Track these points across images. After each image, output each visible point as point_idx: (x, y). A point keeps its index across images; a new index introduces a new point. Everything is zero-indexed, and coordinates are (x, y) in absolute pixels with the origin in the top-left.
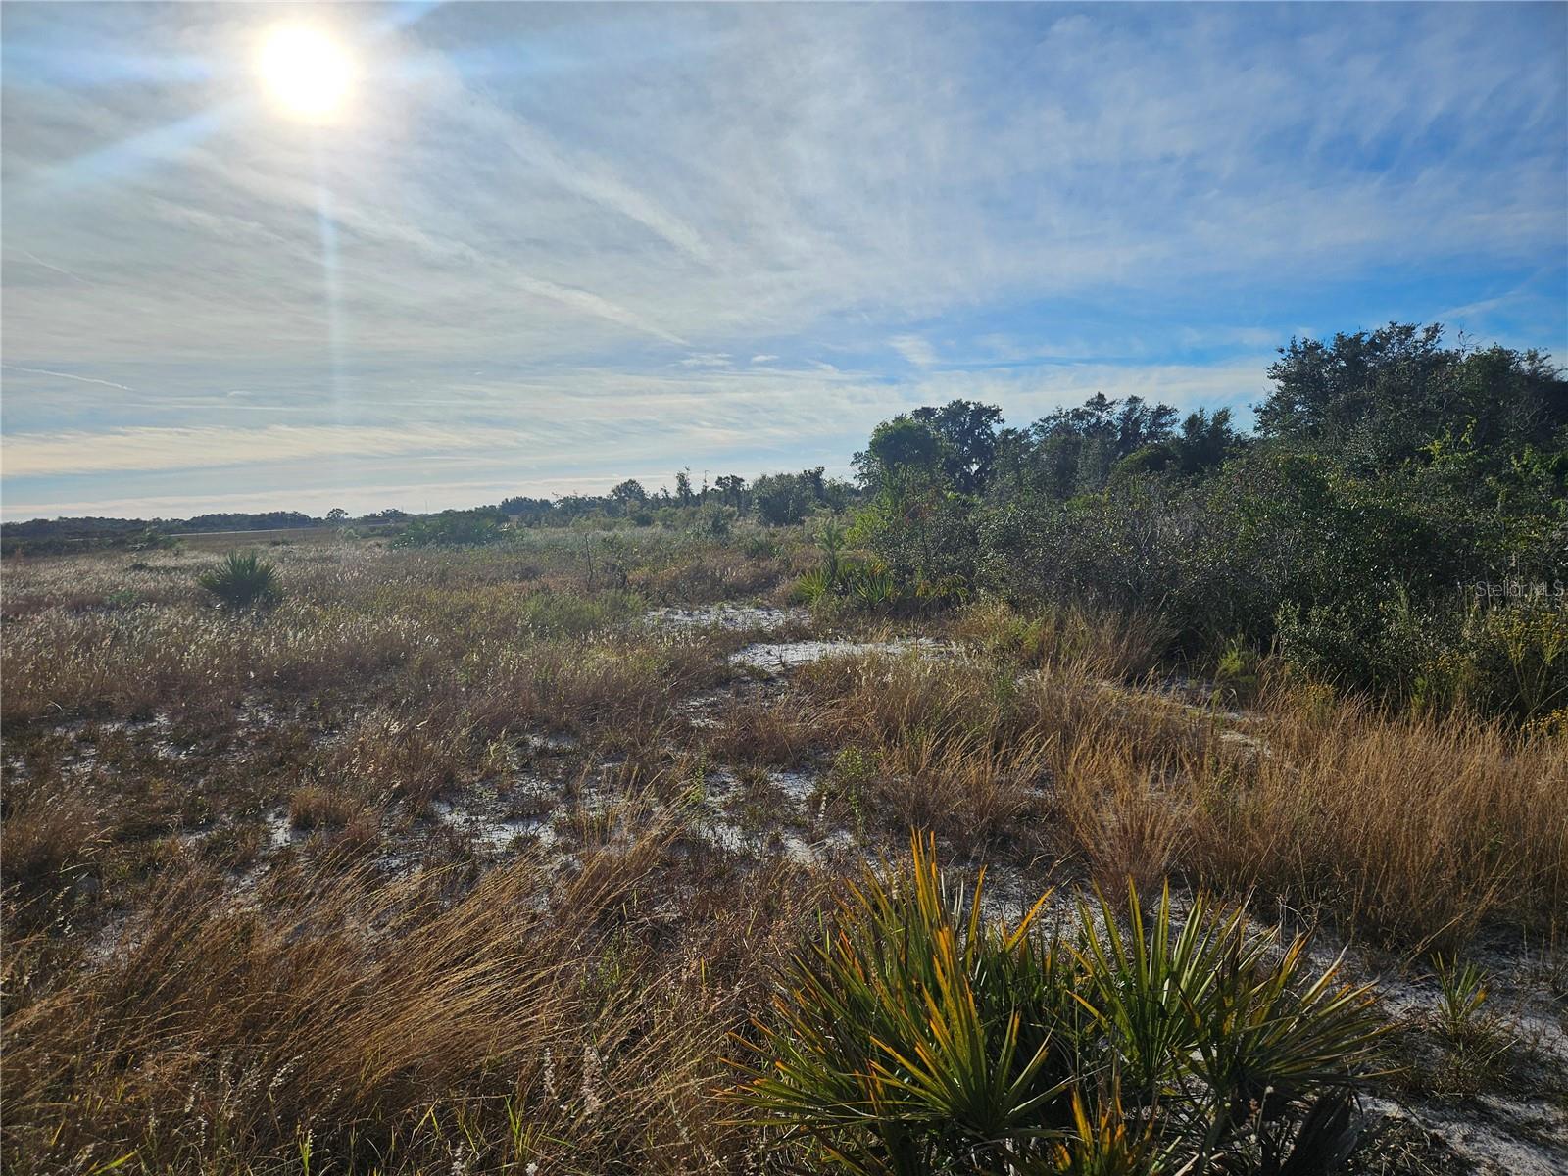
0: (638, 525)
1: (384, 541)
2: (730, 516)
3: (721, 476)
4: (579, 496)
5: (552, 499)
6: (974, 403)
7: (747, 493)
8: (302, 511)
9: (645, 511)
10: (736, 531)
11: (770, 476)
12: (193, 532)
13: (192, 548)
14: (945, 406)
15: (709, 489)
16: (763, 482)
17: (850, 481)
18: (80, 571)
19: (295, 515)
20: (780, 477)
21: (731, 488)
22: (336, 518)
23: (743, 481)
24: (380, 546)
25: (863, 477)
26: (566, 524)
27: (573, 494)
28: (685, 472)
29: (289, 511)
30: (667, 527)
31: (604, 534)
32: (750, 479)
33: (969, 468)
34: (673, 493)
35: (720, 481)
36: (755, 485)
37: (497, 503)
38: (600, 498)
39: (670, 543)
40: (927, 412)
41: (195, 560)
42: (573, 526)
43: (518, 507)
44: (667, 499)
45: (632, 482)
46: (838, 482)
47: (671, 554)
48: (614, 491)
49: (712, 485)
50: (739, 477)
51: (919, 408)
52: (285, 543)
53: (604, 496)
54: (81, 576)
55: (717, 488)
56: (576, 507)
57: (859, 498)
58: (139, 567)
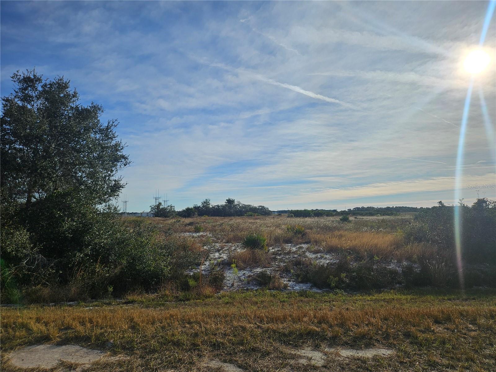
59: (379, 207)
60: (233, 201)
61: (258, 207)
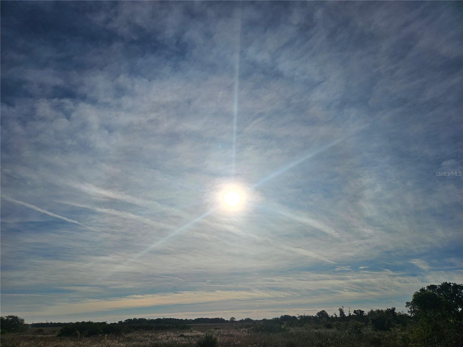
0: (327, 328)
1: (247, 330)
2: (362, 326)
3: (355, 309)
4: (306, 315)
5: (297, 316)
6: (453, 284)
7: (366, 316)
8: (223, 318)
9: (329, 323)
10: (365, 333)
11: (374, 310)
12: (195, 323)
13: (195, 329)
14: (440, 284)
15: (351, 315)
16: (372, 313)
17: (407, 313)
18: (168, 336)
20: (378, 311)
21: (359, 314)
22: (232, 320)
23: (364, 312)
24: (245, 331)
25: (411, 312)
26: (302, 326)
27: (304, 315)
28: (342, 308)
29: (220, 318)
30: (338, 329)
31: (316, 331)
32: (366, 311)
33: (457, 309)
34: (338, 315)
35: (355, 312)
36: (369, 313)
37: (279, 317)
38: (312, 316)
39: (340, 336)
40: (432, 287)
41: (195, 334)
42: (305, 327)
43: (286, 318)
44: (336, 317)
45: (323, 311)
46: (402, 313)
47: (341, 341)
48: (317, 314)
49: (352, 313)
50: (362, 310)
51: (429, 285)
52: (219, 329)
53: (314, 316)
54: (168, 337)
55: (354, 314)
56: (305, 320)
57: (412, 320)
58: (182, 336)
59: (150, 319)
61: (6, 318)
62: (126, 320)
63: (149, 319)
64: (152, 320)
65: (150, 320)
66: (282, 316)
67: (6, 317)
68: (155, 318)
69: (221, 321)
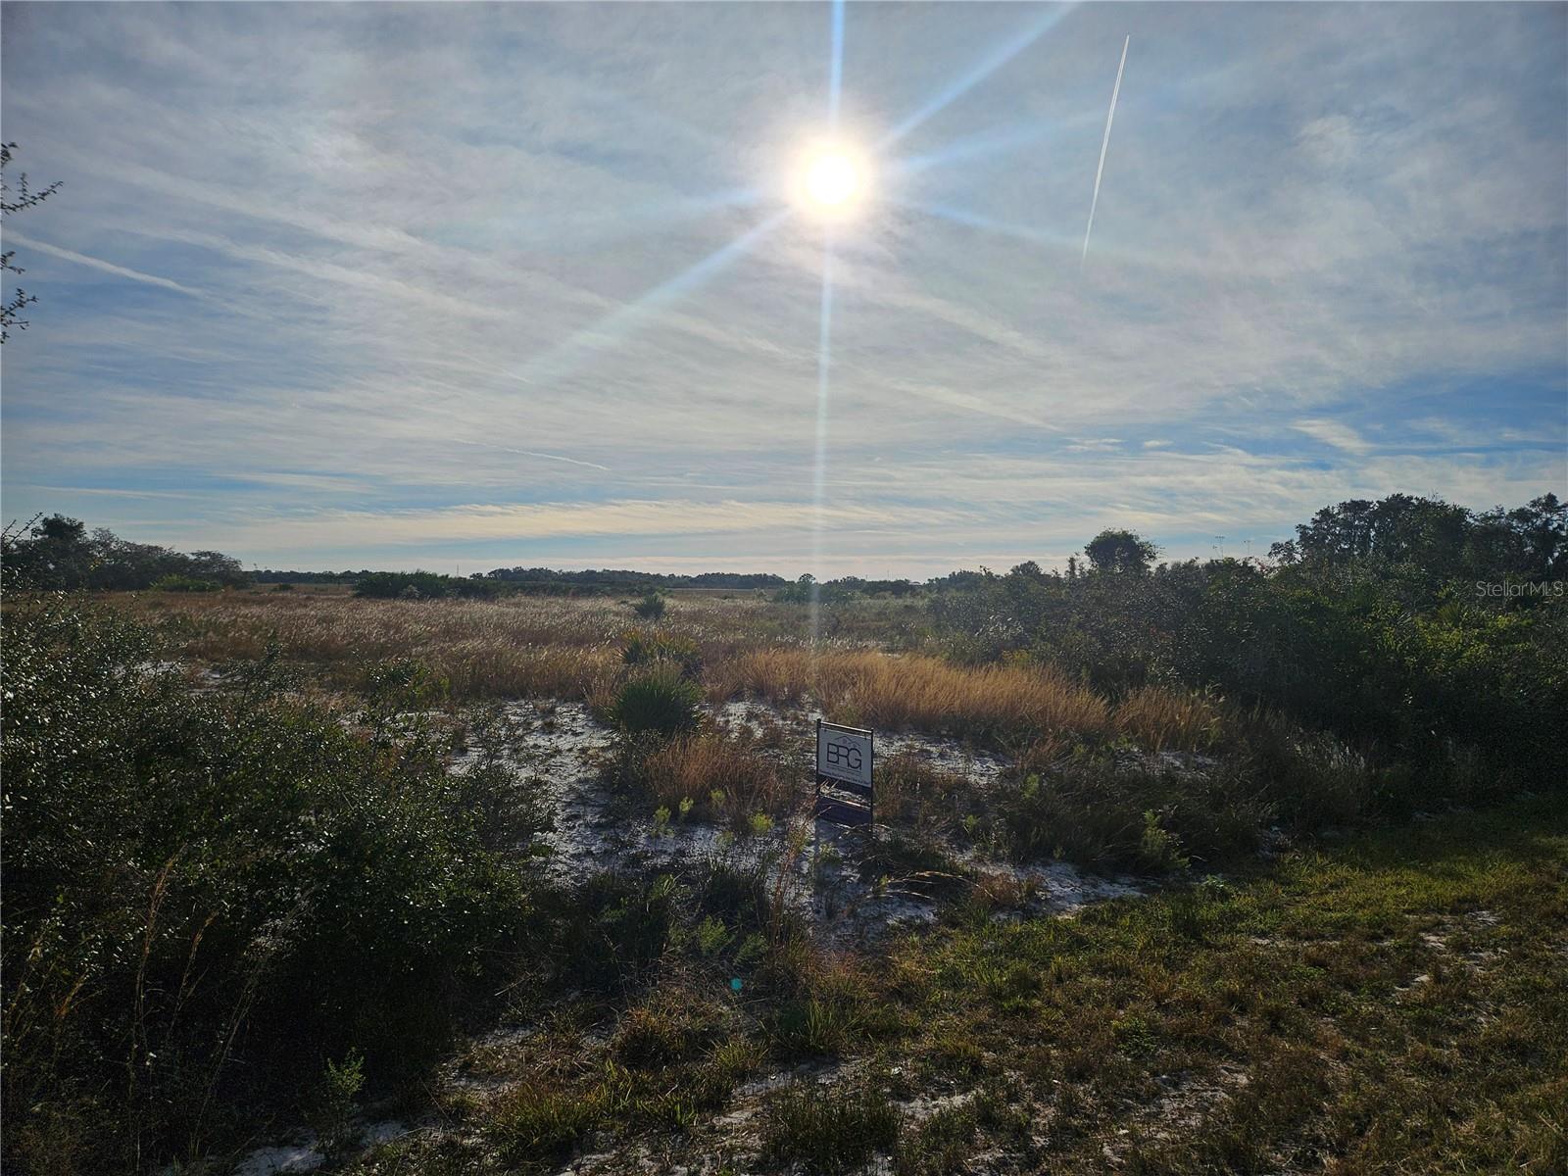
8: (780, 576)
12: (704, 587)
19: (774, 577)
22: (804, 580)
29: (769, 574)
34: (1064, 574)
45: (1031, 563)
48: (1014, 571)
53: (1005, 575)
59: (565, 571)
60: (76, 529)
62: (492, 572)
63: (560, 571)
64: (569, 574)
65: (563, 574)
66: (954, 573)
67: (193, 554)
68: (578, 570)
69: (775, 581)
